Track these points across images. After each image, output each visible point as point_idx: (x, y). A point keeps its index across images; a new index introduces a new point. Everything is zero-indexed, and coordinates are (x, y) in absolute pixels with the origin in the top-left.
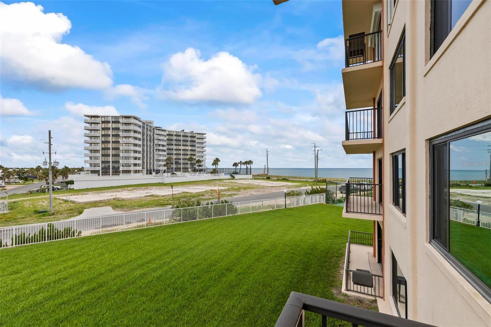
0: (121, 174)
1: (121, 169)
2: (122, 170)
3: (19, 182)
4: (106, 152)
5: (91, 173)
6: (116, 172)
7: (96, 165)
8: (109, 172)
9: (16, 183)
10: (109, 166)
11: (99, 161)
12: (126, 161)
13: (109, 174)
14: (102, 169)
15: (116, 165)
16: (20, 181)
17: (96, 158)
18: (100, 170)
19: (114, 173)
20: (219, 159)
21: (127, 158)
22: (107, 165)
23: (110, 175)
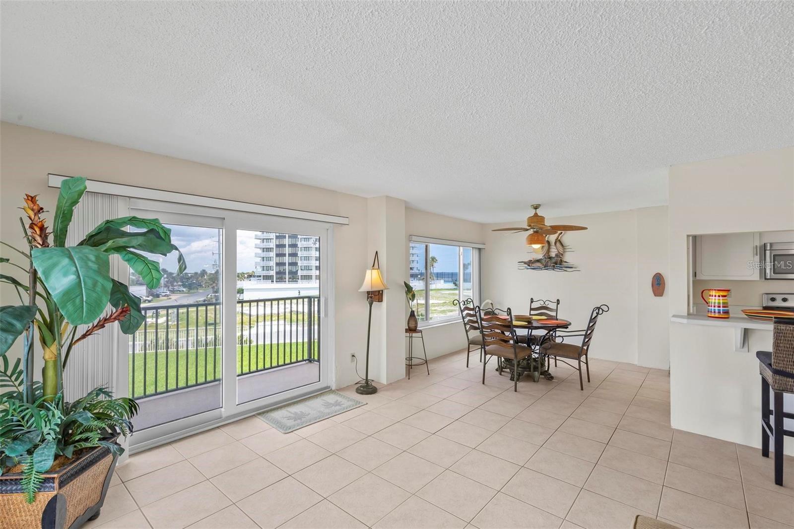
0: (300, 281)
1: (300, 273)
2: (301, 276)
3: (183, 291)
4: (281, 251)
5: (263, 279)
6: (294, 277)
7: (269, 268)
8: (285, 279)
9: (180, 291)
10: (285, 270)
11: (272, 263)
12: (305, 263)
13: (284, 280)
14: (277, 273)
15: (294, 270)
16: (184, 289)
17: (269, 259)
18: (273, 276)
19: (291, 280)
20: (437, 259)
21: (307, 258)
22: (282, 268)
23: (286, 281)
